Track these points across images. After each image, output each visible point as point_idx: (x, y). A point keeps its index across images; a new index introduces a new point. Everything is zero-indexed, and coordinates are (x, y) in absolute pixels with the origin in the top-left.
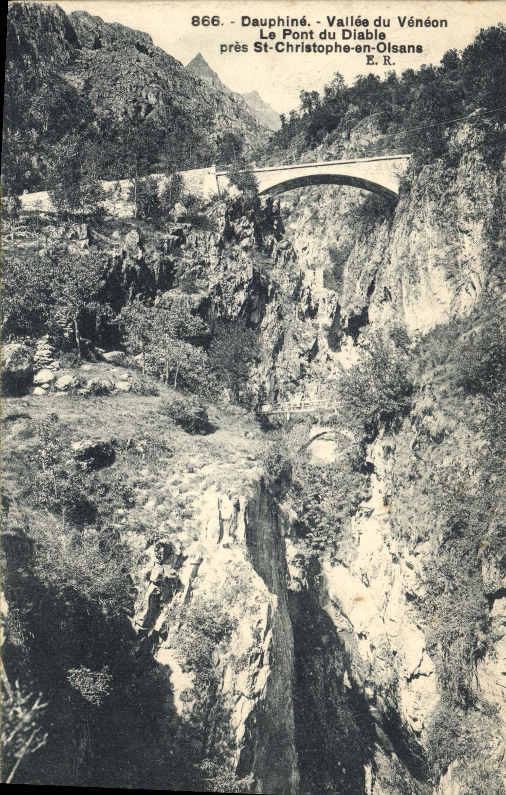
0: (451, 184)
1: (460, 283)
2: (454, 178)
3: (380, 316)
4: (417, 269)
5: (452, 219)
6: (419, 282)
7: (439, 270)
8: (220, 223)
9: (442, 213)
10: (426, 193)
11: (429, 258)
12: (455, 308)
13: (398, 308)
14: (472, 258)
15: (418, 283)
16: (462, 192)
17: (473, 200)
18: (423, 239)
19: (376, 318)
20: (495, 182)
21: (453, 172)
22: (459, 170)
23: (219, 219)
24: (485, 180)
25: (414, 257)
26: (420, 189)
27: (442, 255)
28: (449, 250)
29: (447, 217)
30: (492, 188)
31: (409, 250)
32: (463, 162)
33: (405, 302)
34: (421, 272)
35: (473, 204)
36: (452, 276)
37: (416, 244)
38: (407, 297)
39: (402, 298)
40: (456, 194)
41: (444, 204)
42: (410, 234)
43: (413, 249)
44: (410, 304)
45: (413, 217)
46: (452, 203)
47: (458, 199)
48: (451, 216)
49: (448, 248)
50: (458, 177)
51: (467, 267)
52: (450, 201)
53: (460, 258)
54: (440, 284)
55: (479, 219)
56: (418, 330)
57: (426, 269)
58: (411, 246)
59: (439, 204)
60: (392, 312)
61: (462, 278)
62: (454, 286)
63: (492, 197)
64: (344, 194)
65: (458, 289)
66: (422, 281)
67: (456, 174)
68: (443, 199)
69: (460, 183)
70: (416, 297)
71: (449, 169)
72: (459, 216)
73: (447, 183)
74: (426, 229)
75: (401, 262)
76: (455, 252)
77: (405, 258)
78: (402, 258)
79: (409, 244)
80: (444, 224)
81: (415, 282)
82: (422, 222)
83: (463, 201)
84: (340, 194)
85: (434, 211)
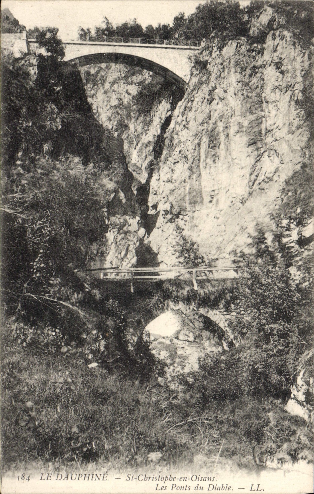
0: (257, 58)
1: (262, 150)
2: (261, 52)
3: (172, 177)
4: (218, 135)
5: (258, 90)
6: (219, 147)
7: (241, 136)
8: (32, 72)
9: (248, 84)
10: (231, 65)
11: (231, 125)
12: (256, 173)
13: (194, 170)
14: (277, 127)
15: (217, 148)
16: (270, 65)
17: (282, 72)
18: (226, 108)
19: (168, 178)
20: (306, 56)
21: (259, 47)
22: (265, 46)
23: (31, 68)
24: (296, 55)
25: (215, 123)
26: (224, 61)
27: (246, 123)
28: (253, 119)
29: (253, 87)
30: (303, 62)
31: (210, 117)
32: (271, 38)
33: (202, 165)
34: (222, 137)
35: (281, 76)
36: (255, 143)
37: (218, 112)
38: (205, 161)
39: (199, 160)
40: (263, 66)
41: (250, 76)
42: (211, 102)
43: (215, 116)
44: (208, 166)
45: (216, 88)
46: (258, 75)
47: (265, 72)
48: (257, 87)
49: (252, 117)
50: (265, 52)
51: (270, 135)
52: (256, 73)
53: (263, 126)
54: (240, 150)
55: (287, 91)
56: (214, 191)
57: (227, 136)
58: (212, 113)
59: (245, 76)
60: (188, 173)
61: (264, 146)
62: (256, 153)
63: (302, 71)
64: (115, 91)
65: (260, 156)
66: (222, 146)
67: (263, 49)
68: (248, 72)
69: (267, 57)
70: (214, 161)
71: (255, 45)
72: (265, 87)
73: (254, 57)
74: (229, 97)
75: (201, 128)
76: (259, 121)
77: (205, 124)
78: (202, 124)
79: (210, 112)
80: (250, 94)
81: (215, 146)
82: (225, 91)
83: (270, 73)
84: (111, 91)
85: (239, 82)
